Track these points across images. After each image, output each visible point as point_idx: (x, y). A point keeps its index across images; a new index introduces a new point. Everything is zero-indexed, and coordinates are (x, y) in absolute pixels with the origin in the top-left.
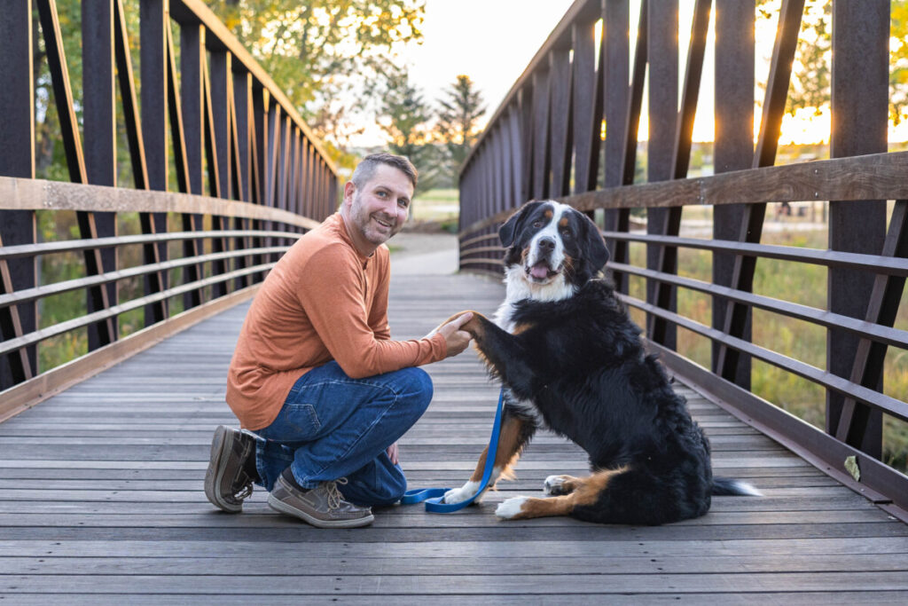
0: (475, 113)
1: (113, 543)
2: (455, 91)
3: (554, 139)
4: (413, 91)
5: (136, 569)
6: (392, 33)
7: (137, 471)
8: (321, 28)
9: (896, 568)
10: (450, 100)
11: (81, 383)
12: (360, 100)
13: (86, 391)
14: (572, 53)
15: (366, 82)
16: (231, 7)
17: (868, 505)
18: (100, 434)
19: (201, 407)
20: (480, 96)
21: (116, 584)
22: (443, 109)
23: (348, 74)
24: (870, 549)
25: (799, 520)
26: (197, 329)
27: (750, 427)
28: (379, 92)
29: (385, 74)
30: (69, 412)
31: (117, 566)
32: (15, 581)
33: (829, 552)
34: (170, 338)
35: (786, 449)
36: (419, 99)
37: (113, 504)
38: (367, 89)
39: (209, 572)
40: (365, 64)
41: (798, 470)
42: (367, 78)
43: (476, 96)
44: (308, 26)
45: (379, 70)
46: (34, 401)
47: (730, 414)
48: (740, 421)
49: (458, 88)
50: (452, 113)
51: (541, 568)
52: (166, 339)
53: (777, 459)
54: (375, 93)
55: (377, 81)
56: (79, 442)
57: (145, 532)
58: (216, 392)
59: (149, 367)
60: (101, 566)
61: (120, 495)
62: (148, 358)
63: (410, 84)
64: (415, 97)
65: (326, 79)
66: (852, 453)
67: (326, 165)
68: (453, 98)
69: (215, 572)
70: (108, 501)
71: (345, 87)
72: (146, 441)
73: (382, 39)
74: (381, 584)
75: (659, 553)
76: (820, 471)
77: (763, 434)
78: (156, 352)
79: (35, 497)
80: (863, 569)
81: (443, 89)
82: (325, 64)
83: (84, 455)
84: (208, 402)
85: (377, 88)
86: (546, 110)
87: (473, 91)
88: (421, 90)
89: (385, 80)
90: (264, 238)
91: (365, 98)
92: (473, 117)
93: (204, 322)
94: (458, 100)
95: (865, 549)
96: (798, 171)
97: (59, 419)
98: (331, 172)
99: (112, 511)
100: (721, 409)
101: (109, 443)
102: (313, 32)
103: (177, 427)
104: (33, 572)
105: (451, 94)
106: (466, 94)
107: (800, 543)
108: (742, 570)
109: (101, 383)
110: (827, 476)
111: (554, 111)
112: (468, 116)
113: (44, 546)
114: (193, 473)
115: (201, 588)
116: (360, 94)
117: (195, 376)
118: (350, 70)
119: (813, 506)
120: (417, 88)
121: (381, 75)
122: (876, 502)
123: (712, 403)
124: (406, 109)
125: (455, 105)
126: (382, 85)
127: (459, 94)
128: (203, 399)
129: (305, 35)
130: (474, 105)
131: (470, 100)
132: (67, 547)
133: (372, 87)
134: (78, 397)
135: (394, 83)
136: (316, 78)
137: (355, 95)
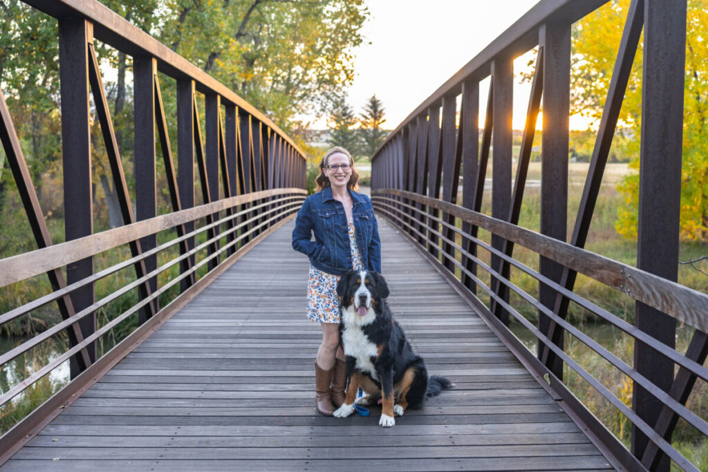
0: (380, 121)
1: (204, 427)
2: (369, 109)
3: (419, 162)
4: (347, 108)
5: (216, 444)
6: (336, 78)
7: (212, 377)
8: (298, 75)
9: (557, 442)
10: (367, 114)
11: (179, 312)
12: (318, 114)
13: (182, 318)
14: (428, 118)
15: (322, 104)
16: (249, 67)
17: (552, 402)
18: (192, 350)
19: (240, 330)
20: (384, 112)
21: (208, 453)
22: (363, 119)
23: (312, 100)
24: (548, 430)
25: (519, 411)
26: (235, 267)
27: (505, 346)
28: (329, 110)
29: (332, 100)
30: (175, 334)
31: (207, 442)
32: (162, 452)
33: (530, 432)
34: (221, 276)
35: (520, 362)
36: (350, 112)
37: (203, 400)
38: (322, 108)
39: (250, 445)
40: (321, 94)
41: (523, 377)
42: (322, 101)
43: (381, 111)
44: (290, 74)
45: (328, 97)
46: (156, 326)
47: (497, 337)
48: (501, 342)
49: (371, 107)
50: (368, 121)
51: (400, 442)
52: (219, 276)
53: (515, 370)
54: (327, 110)
55: (328, 104)
56: (182, 356)
57: (220, 420)
58: (247, 319)
59: (212, 299)
60: (201, 442)
61: (206, 395)
62: (212, 292)
63: (346, 104)
64: (348, 111)
65: (300, 103)
66: (548, 372)
67: (300, 155)
68: (368, 113)
69: (254, 445)
70: (199, 398)
71: (310, 107)
72: (215, 356)
73: (331, 82)
74: (328, 453)
75: (453, 433)
76: (533, 378)
77: (510, 352)
78: (214, 287)
79: (164, 396)
80: (543, 443)
81: (363, 108)
82: (299, 94)
83: (186, 366)
84: (243, 326)
85: (327, 107)
86: (416, 144)
87: (379, 109)
88: (352, 107)
89: (332, 103)
90: (268, 206)
91: (322, 113)
92: (379, 123)
93: (238, 261)
94: (371, 114)
95: (545, 430)
96: (526, 233)
97: (170, 340)
98: (303, 158)
99: (201, 405)
100: (493, 333)
101: (197, 357)
102: (294, 76)
103: (229, 345)
104: (170, 446)
105: (368, 111)
106: (375, 111)
107: (518, 426)
108: (489, 443)
109: (190, 312)
110: (536, 381)
111: (419, 147)
112: (377, 122)
113: (172, 430)
114: (238, 379)
115: (247, 455)
116: (318, 111)
117: (236, 306)
118: (313, 98)
119: (527, 402)
120: (349, 106)
121: (330, 101)
122: (556, 400)
123: (489, 328)
124: (344, 118)
125: (369, 117)
126: (330, 105)
127: (372, 111)
128: (241, 324)
129: (289, 79)
130: (380, 117)
131: (378, 114)
132: (183, 430)
133: (325, 107)
134: (179, 322)
135: (336, 105)
136: (295, 102)
137: (316, 111)
